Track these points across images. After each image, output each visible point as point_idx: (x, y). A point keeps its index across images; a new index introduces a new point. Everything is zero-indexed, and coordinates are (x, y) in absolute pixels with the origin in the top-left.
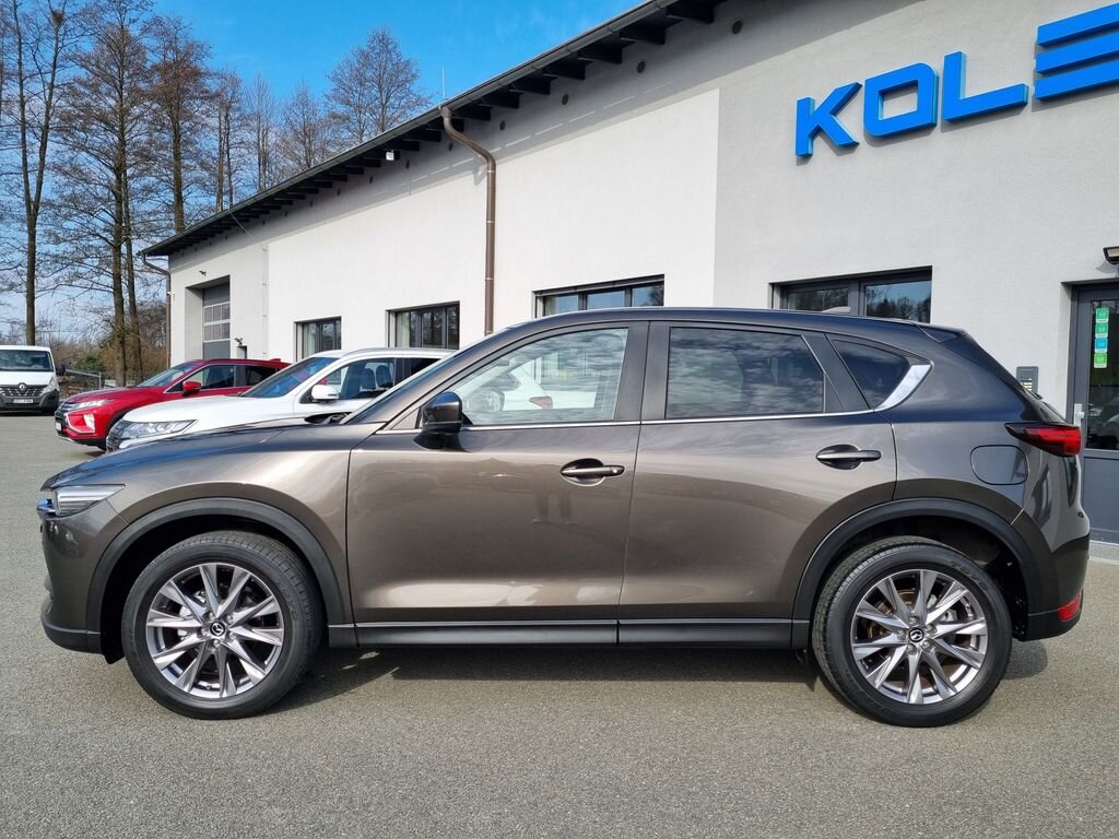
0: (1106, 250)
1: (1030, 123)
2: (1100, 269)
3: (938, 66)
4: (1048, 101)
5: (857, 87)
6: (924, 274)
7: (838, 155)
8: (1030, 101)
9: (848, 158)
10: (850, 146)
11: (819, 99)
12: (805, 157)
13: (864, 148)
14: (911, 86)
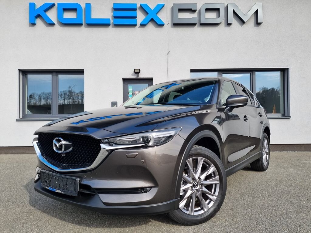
0: (135, 69)
1: (111, 31)
2: (132, 75)
3: (83, 6)
4: (116, 25)
5: (53, 5)
6: (81, 72)
7: (47, 26)
8: (111, 24)
9: (50, 29)
10: (52, 24)
11: (38, 5)
12: (33, 24)
13: (57, 26)
14: (74, 10)
